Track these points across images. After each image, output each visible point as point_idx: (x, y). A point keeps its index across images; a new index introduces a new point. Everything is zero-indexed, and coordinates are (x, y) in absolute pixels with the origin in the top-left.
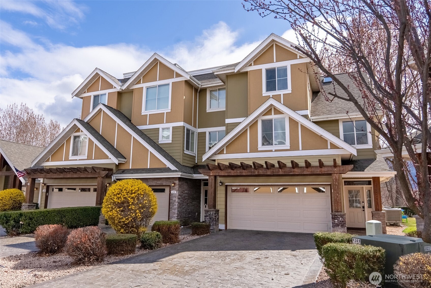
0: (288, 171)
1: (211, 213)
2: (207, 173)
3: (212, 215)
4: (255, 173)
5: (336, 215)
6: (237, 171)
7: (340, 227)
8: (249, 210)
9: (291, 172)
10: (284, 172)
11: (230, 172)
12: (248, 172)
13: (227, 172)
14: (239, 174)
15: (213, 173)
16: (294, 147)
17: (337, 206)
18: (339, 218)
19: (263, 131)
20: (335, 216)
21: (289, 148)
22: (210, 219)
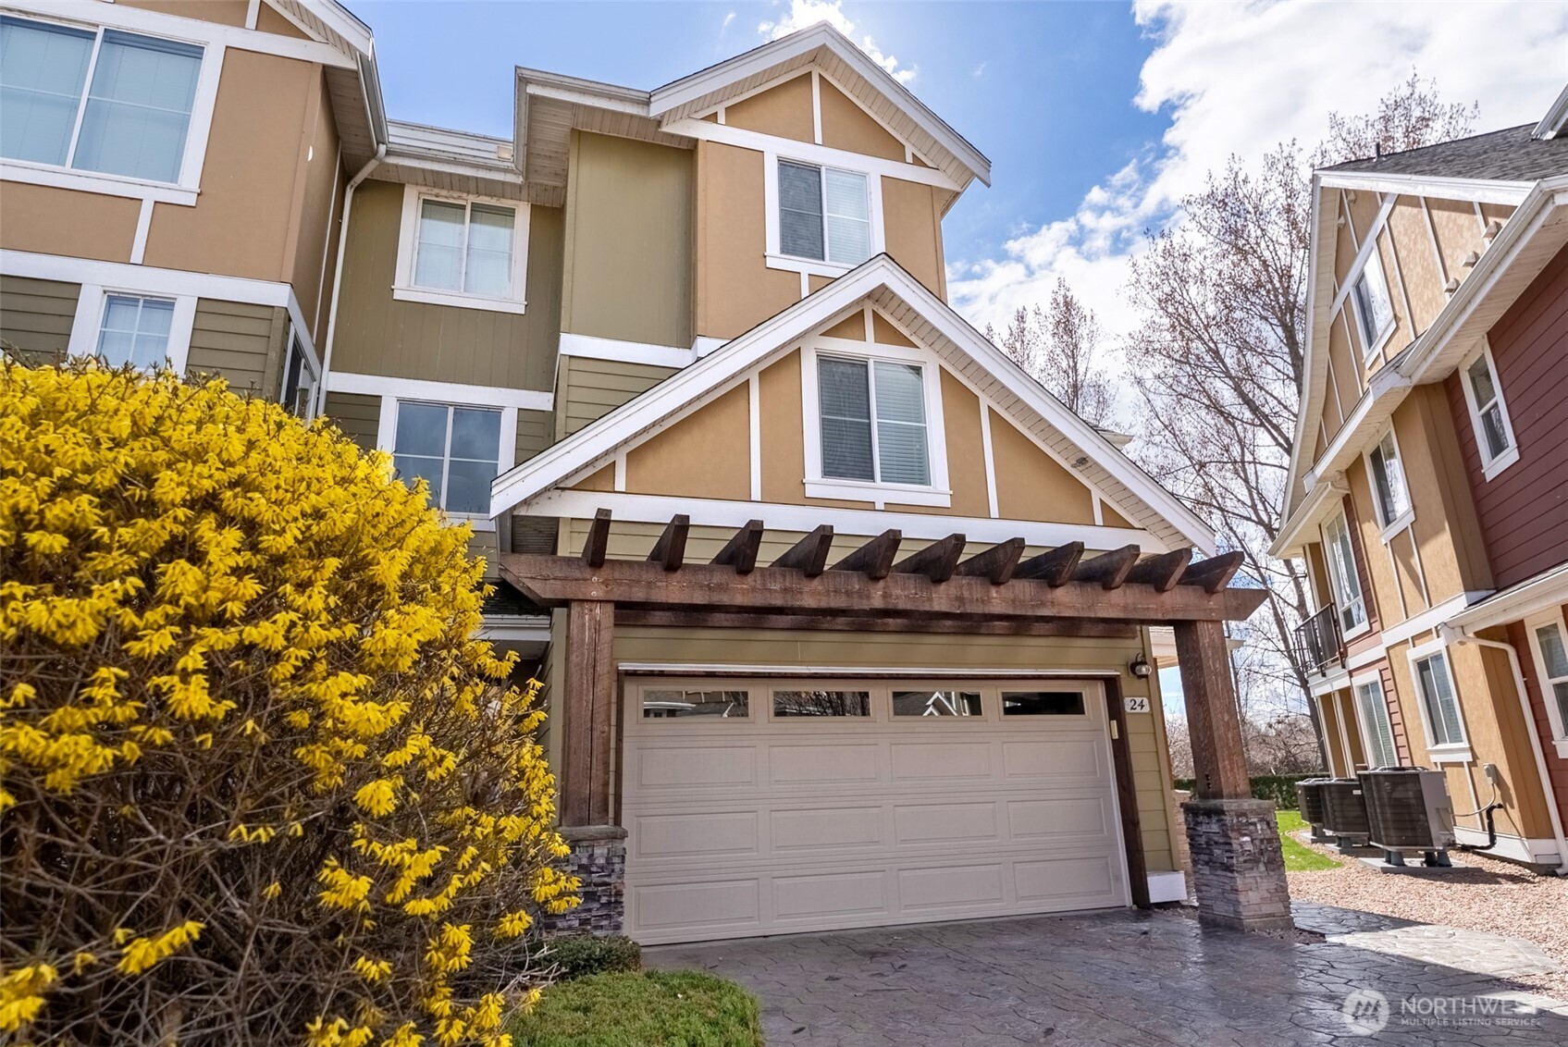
0: (1028, 597)
1: (597, 851)
2: (565, 579)
3: (602, 868)
4: (868, 597)
5: (1244, 814)
6: (764, 584)
7: (1262, 868)
8: (750, 816)
9: (1043, 604)
10: (1014, 601)
11: (721, 588)
12: (828, 591)
13: (701, 586)
14: (778, 601)
15: (606, 583)
16: (967, 500)
17: (1232, 770)
18: (1254, 824)
19: (826, 407)
20: (1238, 817)
21: (946, 502)
22: (590, 896)
